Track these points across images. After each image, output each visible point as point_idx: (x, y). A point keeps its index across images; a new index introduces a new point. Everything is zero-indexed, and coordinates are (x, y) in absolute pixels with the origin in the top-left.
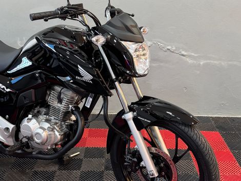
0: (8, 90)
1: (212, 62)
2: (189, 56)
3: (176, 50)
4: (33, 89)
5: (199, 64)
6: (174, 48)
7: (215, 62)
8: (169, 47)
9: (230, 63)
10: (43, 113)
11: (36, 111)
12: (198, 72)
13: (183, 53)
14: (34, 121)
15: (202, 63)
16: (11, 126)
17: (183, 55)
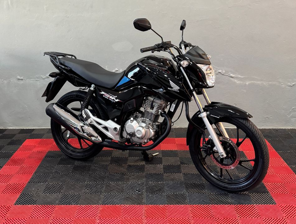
0: (117, 100)
1: (256, 82)
2: (237, 78)
3: (225, 73)
4: (134, 99)
5: (246, 84)
6: (224, 72)
7: (258, 82)
8: (220, 71)
9: (270, 83)
10: (140, 116)
11: (134, 115)
12: (245, 91)
13: (232, 75)
14: (135, 122)
15: (247, 83)
16: (118, 127)
17: (231, 77)
